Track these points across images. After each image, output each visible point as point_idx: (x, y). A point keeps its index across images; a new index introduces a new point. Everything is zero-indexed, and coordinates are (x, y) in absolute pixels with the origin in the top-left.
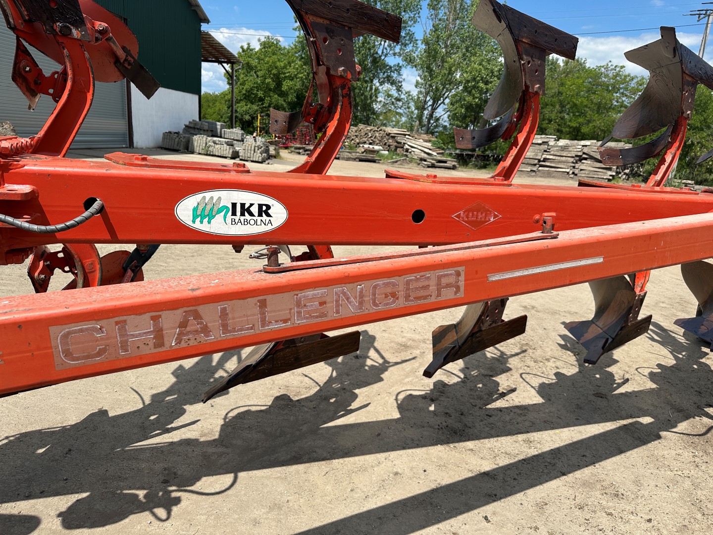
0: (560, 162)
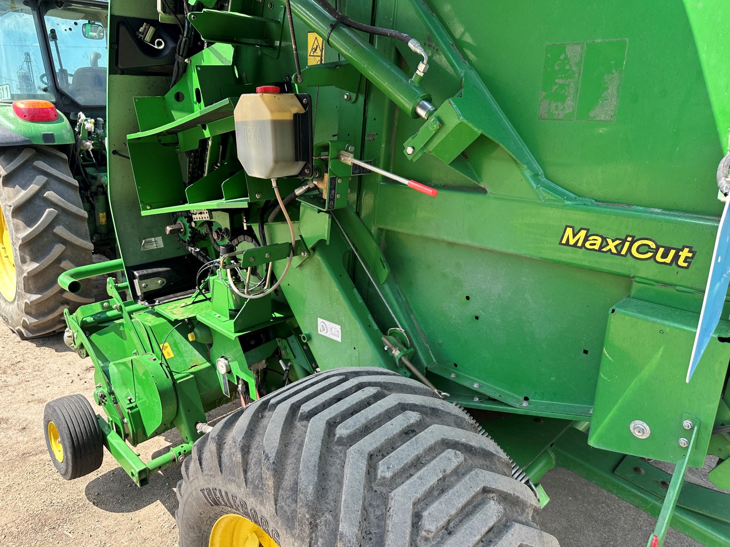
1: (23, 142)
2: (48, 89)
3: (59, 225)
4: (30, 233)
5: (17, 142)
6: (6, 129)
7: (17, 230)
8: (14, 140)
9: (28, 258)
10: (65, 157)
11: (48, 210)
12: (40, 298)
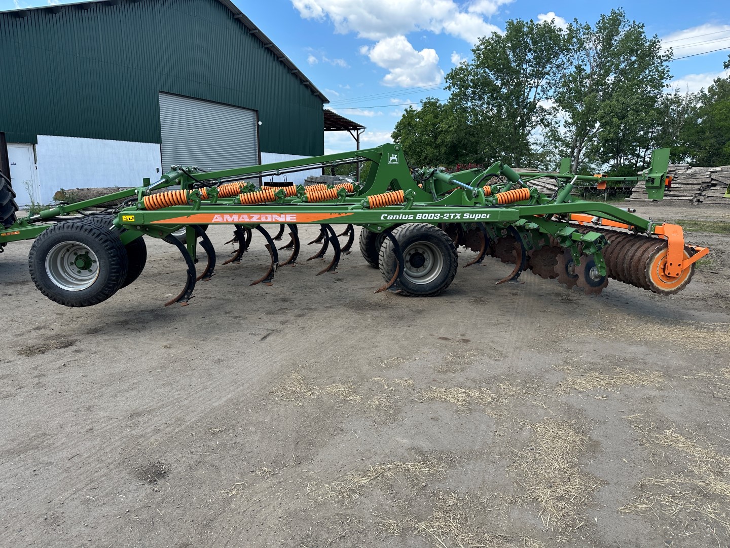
0: (685, 190)
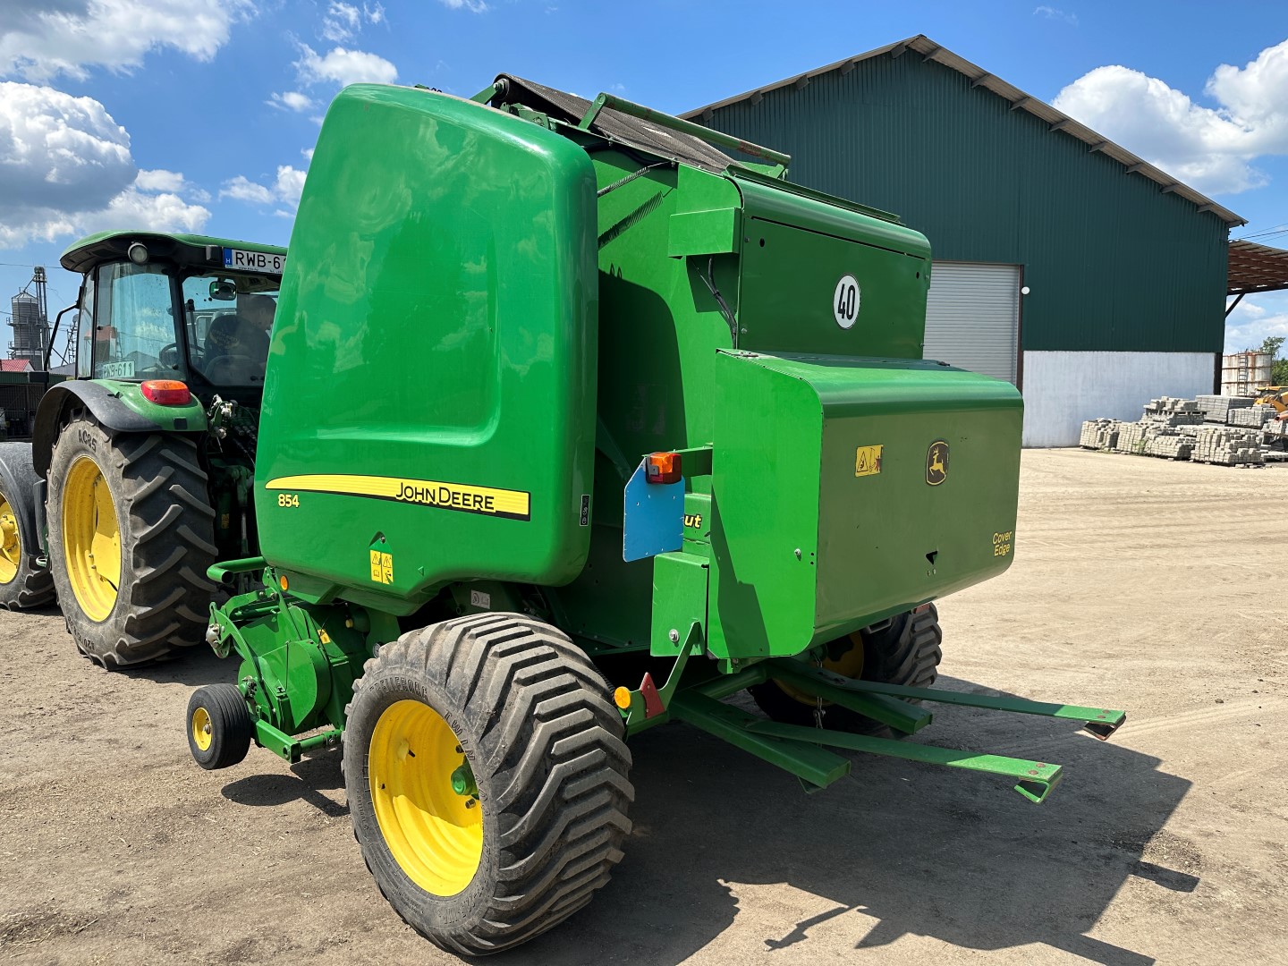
1: (152, 427)
2: (180, 366)
3: (183, 524)
4: (150, 532)
5: (146, 428)
6: (133, 413)
7: (135, 528)
8: (143, 425)
9: (143, 561)
10: (194, 445)
11: (172, 506)
12: (150, 611)
